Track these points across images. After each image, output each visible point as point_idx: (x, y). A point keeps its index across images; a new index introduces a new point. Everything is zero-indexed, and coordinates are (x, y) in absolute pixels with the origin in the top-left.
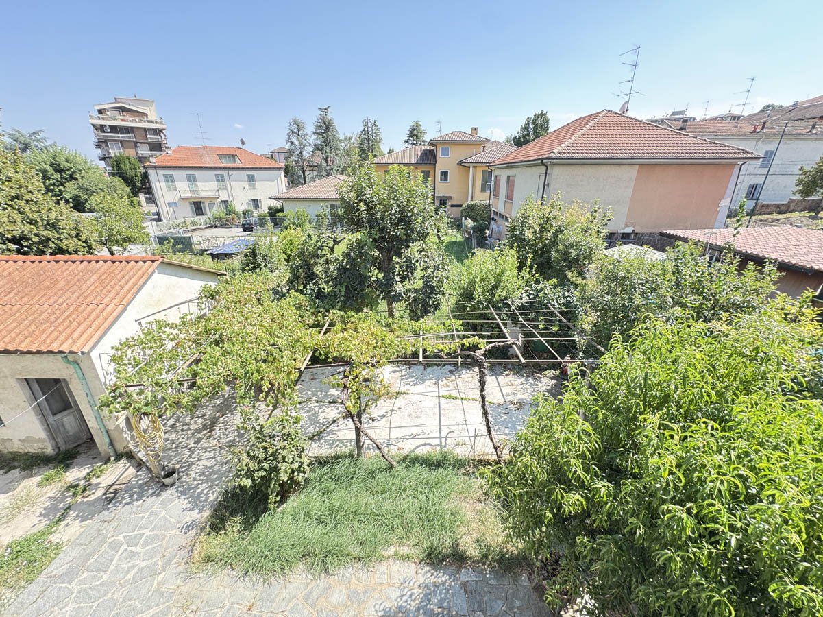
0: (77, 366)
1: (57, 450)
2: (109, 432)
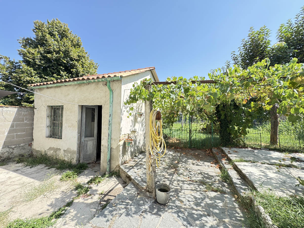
0: (112, 93)
1: (78, 162)
2: (112, 150)
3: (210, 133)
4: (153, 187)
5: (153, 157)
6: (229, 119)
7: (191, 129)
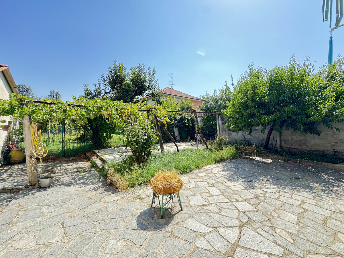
3: (84, 141)
4: (36, 181)
5: (33, 160)
6: (99, 127)
7: (64, 138)
